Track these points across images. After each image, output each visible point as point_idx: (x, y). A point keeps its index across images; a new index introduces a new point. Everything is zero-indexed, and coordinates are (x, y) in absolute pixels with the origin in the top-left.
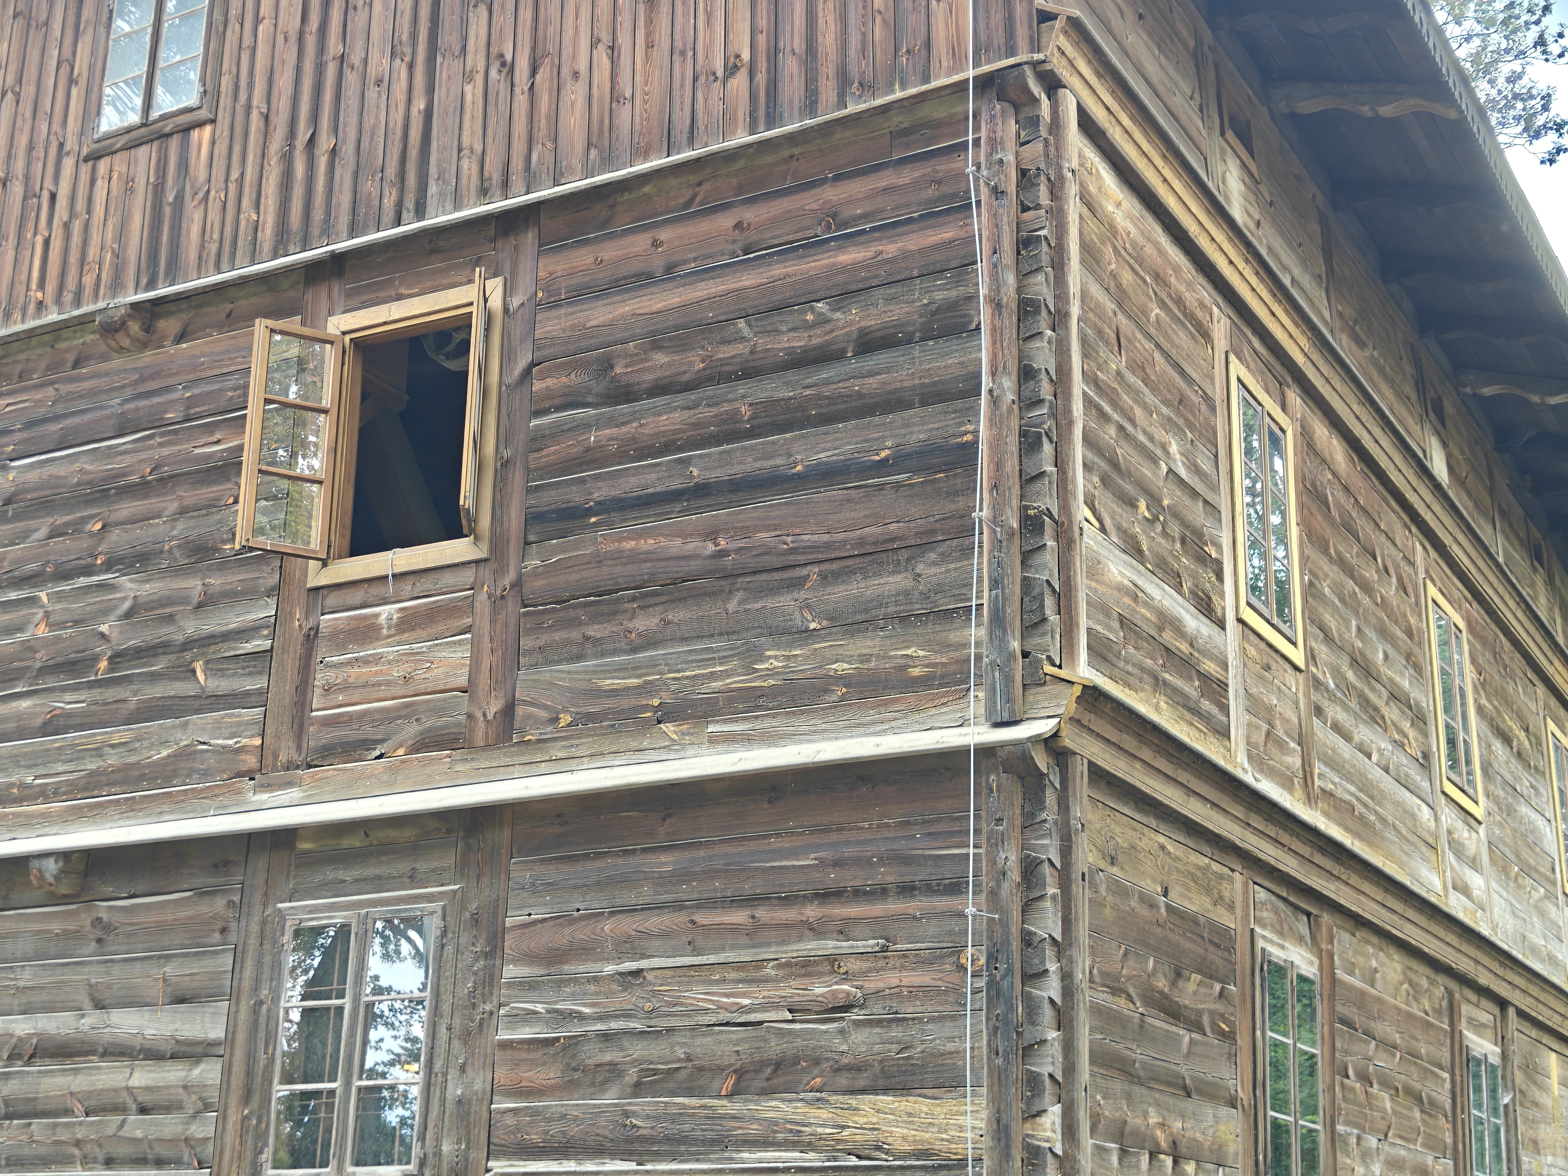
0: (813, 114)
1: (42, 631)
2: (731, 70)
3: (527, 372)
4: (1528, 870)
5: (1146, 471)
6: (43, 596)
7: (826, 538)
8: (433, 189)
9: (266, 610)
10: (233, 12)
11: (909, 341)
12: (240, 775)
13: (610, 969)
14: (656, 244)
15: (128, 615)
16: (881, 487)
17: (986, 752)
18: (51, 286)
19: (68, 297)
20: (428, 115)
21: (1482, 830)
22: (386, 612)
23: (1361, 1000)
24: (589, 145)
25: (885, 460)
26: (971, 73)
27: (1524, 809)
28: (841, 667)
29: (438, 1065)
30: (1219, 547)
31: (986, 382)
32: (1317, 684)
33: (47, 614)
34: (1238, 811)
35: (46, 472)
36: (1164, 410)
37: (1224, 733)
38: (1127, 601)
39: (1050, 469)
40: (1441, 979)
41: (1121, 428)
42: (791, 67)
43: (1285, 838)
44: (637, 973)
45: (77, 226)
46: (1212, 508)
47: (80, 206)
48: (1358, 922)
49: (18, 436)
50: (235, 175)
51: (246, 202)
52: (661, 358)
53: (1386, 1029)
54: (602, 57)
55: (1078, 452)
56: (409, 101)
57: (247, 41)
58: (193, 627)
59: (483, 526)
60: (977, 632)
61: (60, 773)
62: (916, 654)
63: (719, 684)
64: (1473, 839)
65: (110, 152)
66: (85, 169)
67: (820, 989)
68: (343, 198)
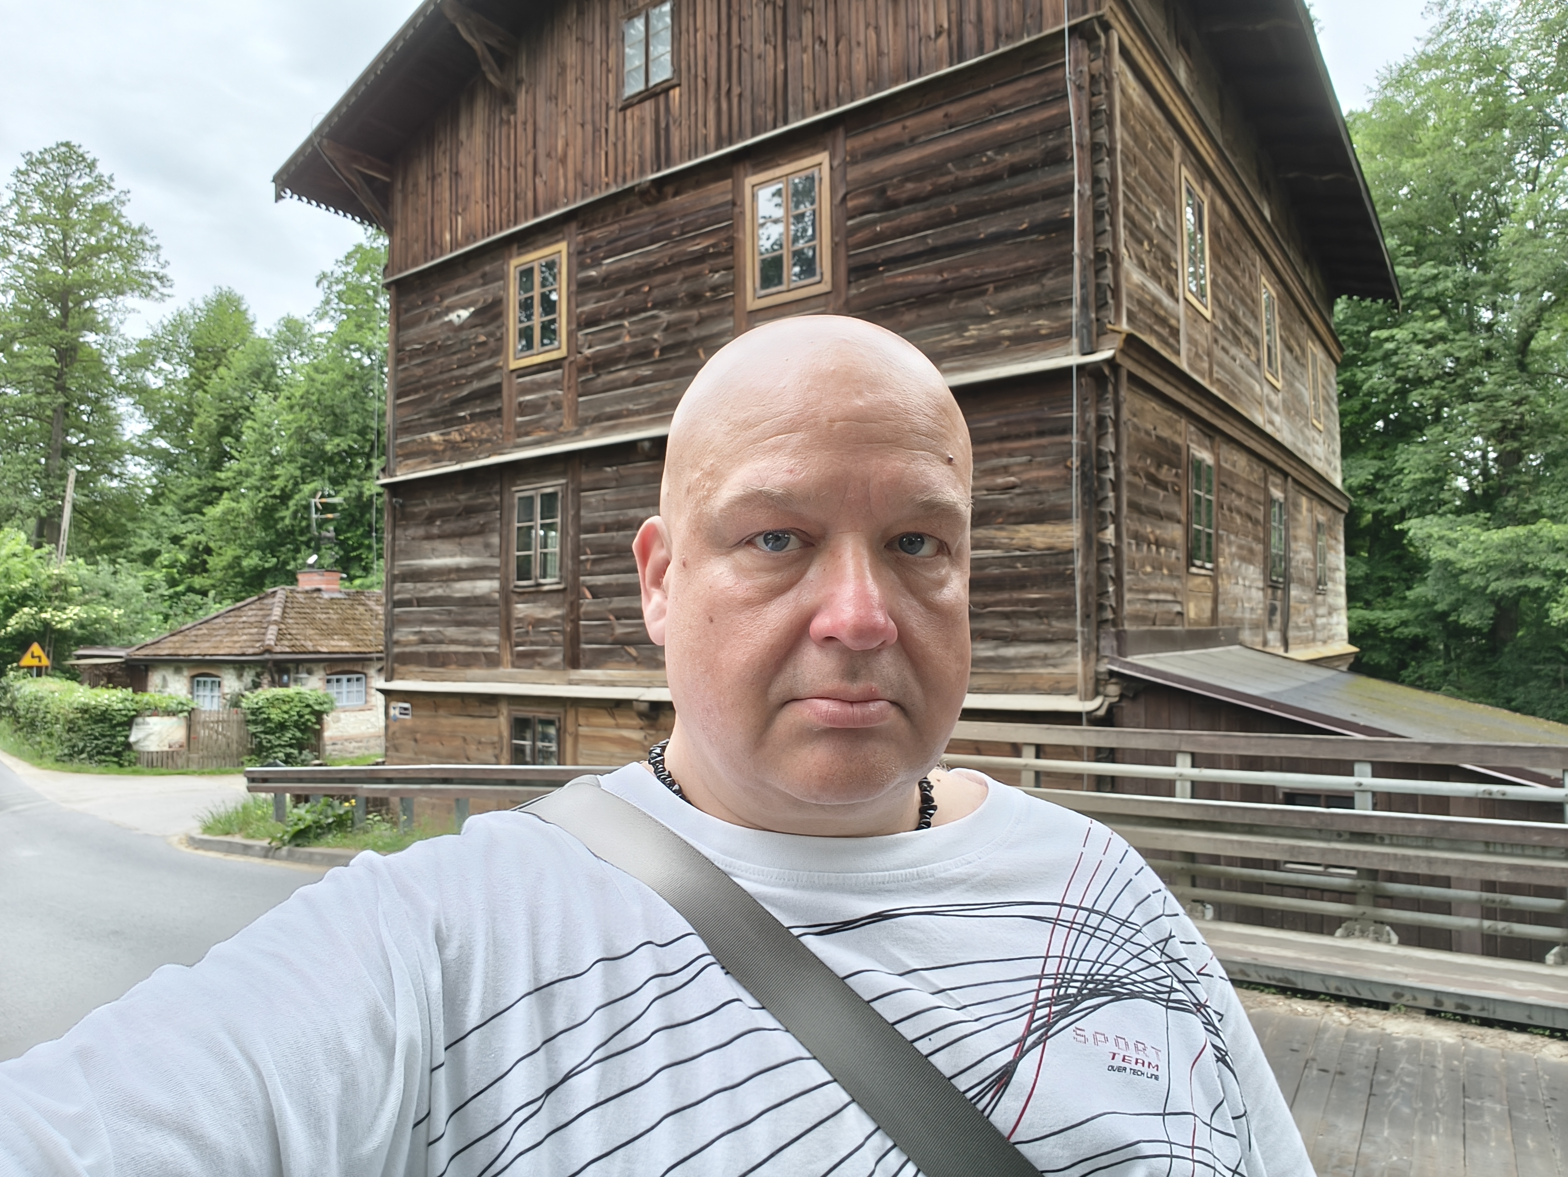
0: (982, 54)
1: (627, 339)
2: (938, 34)
3: (844, 199)
4: (1298, 413)
5: (1147, 227)
6: (626, 323)
7: (996, 270)
8: (791, 110)
9: (729, 323)
10: (684, 28)
11: (1035, 167)
14: (904, 128)
15: (666, 329)
16: (1023, 243)
17: (1081, 368)
18: (611, 174)
19: (620, 179)
20: (785, 73)
21: (1280, 395)
23: (1231, 475)
24: (868, 80)
25: (1024, 230)
26: (1066, 25)
27: (1298, 385)
28: (1006, 332)
30: (1176, 262)
31: (1077, 186)
32: (1215, 328)
33: (629, 331)
34: (1186, 390)
35: (621, 265)
36: (1154, 195)
37: (1177, 353)
38: (1140, 292)
39: (1108, 228)
40: (1262, 464)
41: (1137, 206)
42: (969, 30)
43: (1204, 402)
45: (620, 144)
46: (1174, 244)
47: (620, 133)
48: (1230, 440)
49: (605, 249)
50: (693, 111)
51: (700, 125)
52: (910, 186)
53: (1240, 487)
54: (872, 33)
55: (1121, 220)
56: (775, 66)
57: (692, 42)
58: (695, 333)
59: (828, 276)
60: (1075, 311)
61: (644, 403)
62: (1043, 323)
63: (945, 344)
64: (1276, 399)
65: (631, 105)
66: (620, 115)
67: (1000, 481)
68: (746, 118)
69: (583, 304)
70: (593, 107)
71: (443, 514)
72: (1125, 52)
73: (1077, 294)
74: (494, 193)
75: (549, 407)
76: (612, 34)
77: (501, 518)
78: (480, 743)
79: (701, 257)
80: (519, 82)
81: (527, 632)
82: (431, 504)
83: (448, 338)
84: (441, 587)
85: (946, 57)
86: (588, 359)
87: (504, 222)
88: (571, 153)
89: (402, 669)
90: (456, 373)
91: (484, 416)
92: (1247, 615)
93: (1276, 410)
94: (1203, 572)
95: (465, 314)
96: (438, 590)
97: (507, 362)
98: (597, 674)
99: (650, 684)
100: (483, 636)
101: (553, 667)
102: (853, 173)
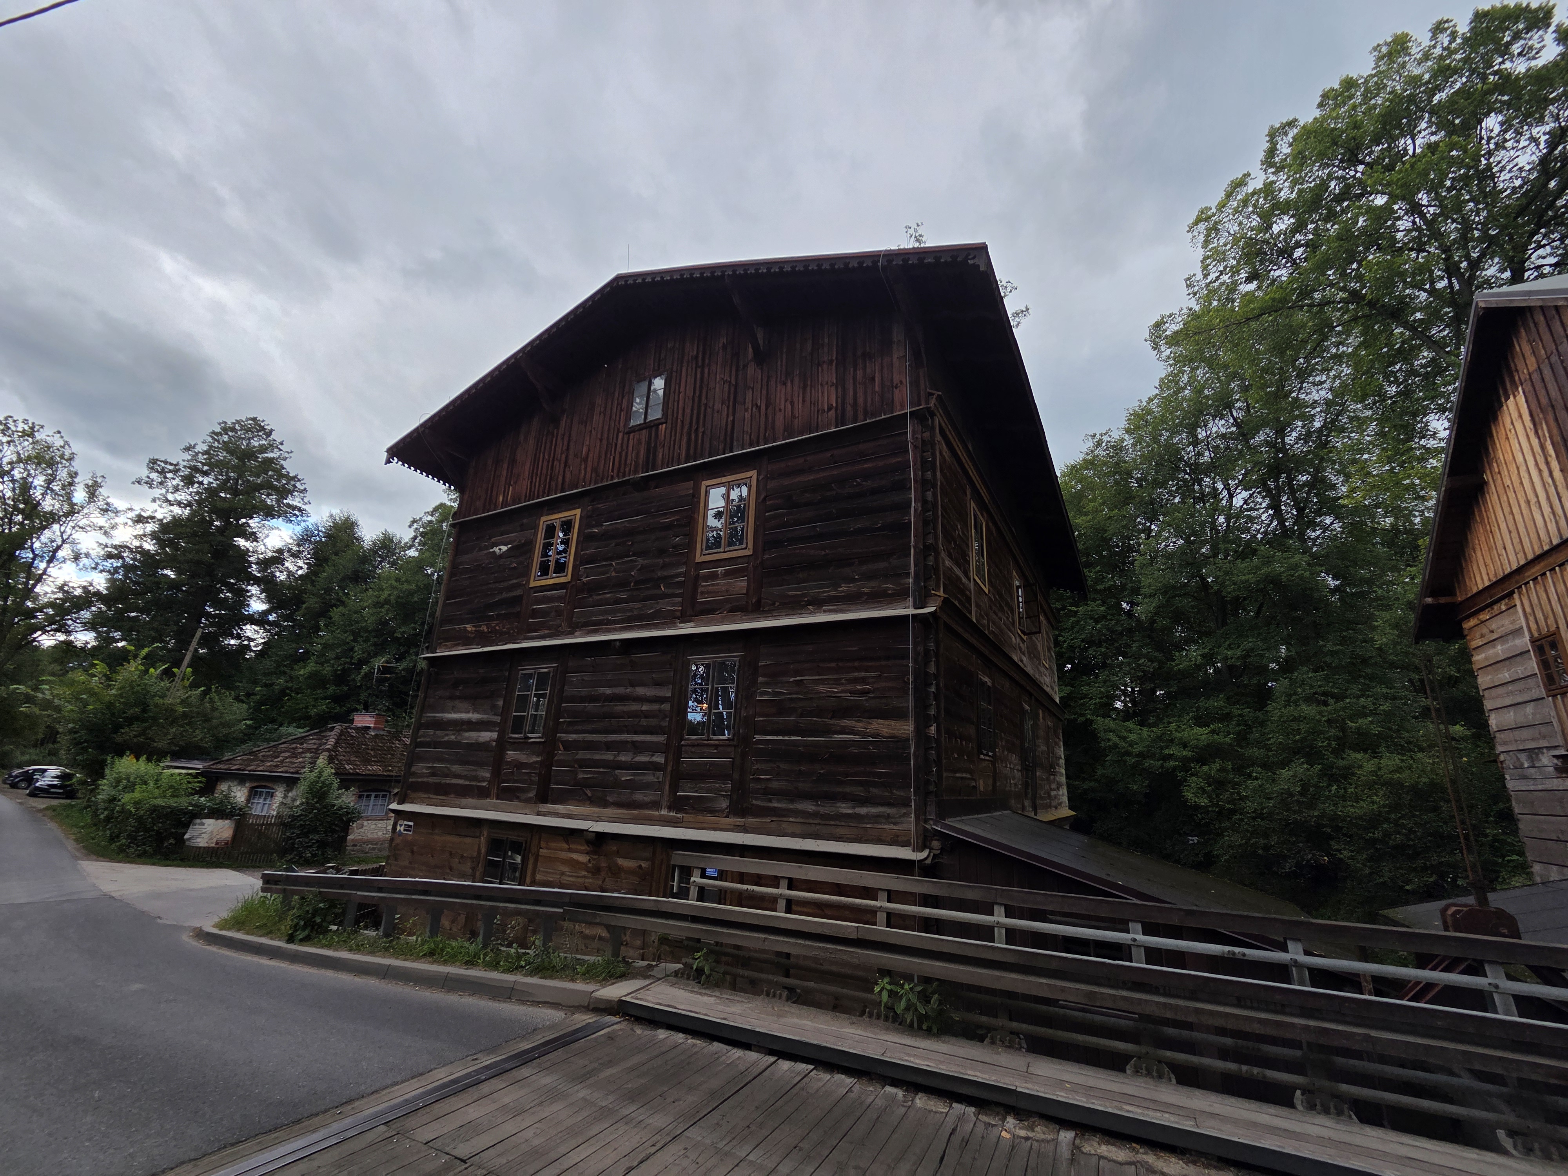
0: (855, 422)
1: (613, 574)
2: (830, 409)
3: (765, 499)
4: (1035, 656)
5: (953, 533)
6: (614, 563)
7: (860, 551)
8: (735, 443)
9: (682, 570)
10: (672, 390)
11: (886, 491)
12: (675, 618)
13: (792, 679)
14: (805, 461)
15: (640, 570)
16: (878, 535)
17: (914, 616)
18: (615, 471)
19: (621, 474)
20: (733, 421)
21: (1025, 645)
22: (720, 570)
23: (1001, 693)
24: (784, 431)
25: (879, 528)
26: (908, 411)
28: (865, 590)
29: (738, 706)
30: (969, 557)
31: (913, 504)
32: (990, 599)
33: (615, 569)
35: (615, 526)
36: (957, 515)
37: (970, 611)
38: (949, 571)
39: (932, 531)
40: (1018, 687)
41: (947, 520)
42: (849, 408)
43: (985, 643)
44: (801, 680)
45: (624, 454)
47: (625, 447)
48: (1000, 670)
49: (606, 516)
50: (673, 438)
51: (676, 447)
52: (807, 495)
53: (1006, 702)
54: (789, 405)
55: (939, 527)
56: (728, 417)
57: (676, 399)
58: (660, 573)
59: (750, 545)
60: (911, 580)
61: (619, 616)
62: (889, 587)
63: (826, 594)
64: (1024, 647)
65: (634, 431)
66: (626, 436)
67: (859, 687)
68: (707, 446)
69: (586, 549)
70: (609, 430)
71: (465, 682)
72: (942, 432)
73: (912, 570)
74: (537, 474)
75: (553, 614)
76: (626, 390)
77: (506, 688)
78: (462, 857)
79: (669, 527)
80: (563, 411)
81: (512, 773)
82: (458, 675)
83: (490, 563)
84: (453, 734)
85: (833, 421)
86: (584, 584)
87: (541, 493)
88: (591, 455)
89: (413, 795)
90: (492, 586)
91: (507, 616)
92: (1013, 789)
93: (1024, 654)
94: (987, 758)
95: (504, 548)
96: (451, 737)
97: (528, 582)
98: (560, 808)
99: (599, 819)
100: (478, 773)
101: (527, 801)
102: (771, 484)
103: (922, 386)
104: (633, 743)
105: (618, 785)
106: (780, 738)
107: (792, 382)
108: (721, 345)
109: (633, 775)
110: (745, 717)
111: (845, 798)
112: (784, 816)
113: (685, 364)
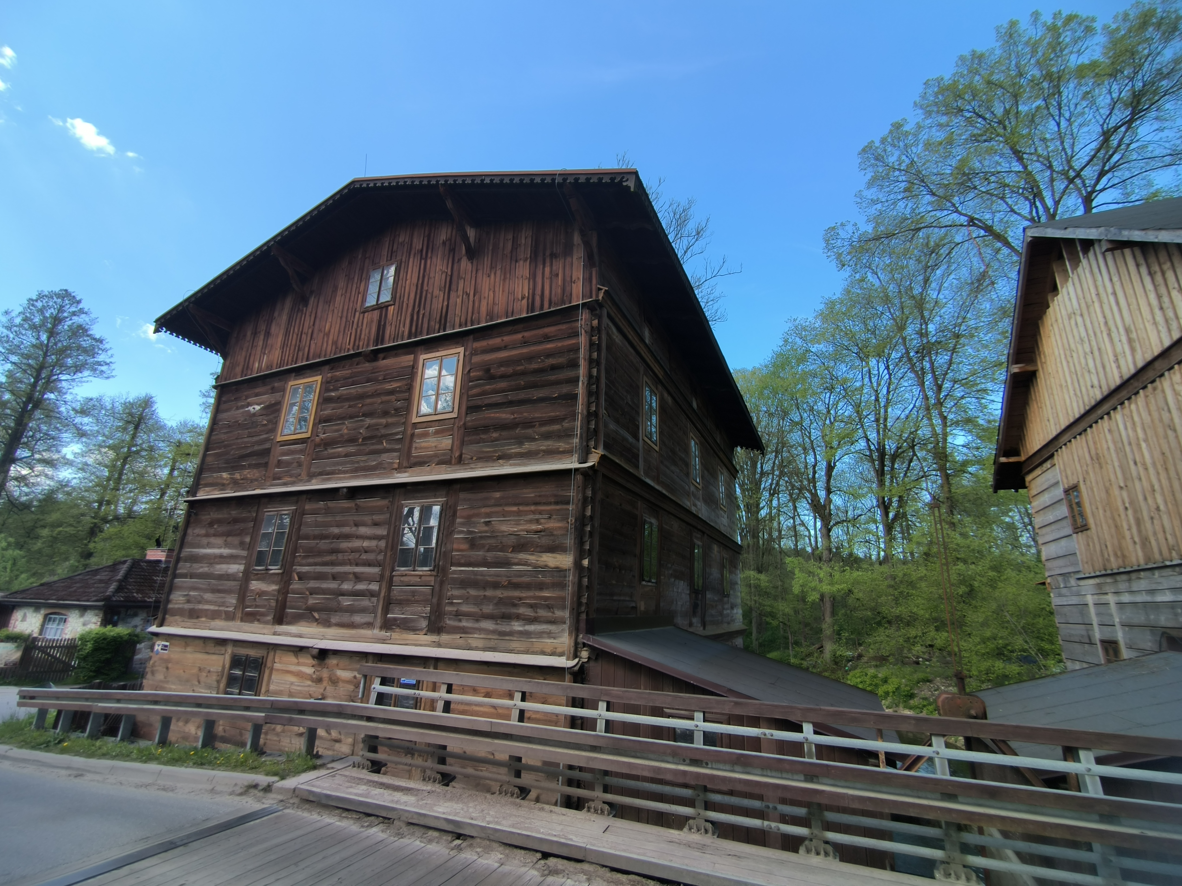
0: (542, 310)
1: (346, 431)
2: (523, 298)
3: (469, 371)
4: (711, 501)
5: (621, 403)
6: (347, 422)
7: (541, 416)
8: (448, 324)
9: (401, 429)
10: (401, 278)
11: (563, 367)
12: (394, 469)
13: (483, 520)
14: (502, 340)
15: (367, 428)
16: (555, 404)
17: (576, 470)
18: (352, 344)
19: (356, 347)
20: (448, 306)
21: (700, 491)
22: (431, 430)
23: (669, 531)
24: (487, 315)
25: (556, 397)
26: (581, 302)
27: (711, 487)
28: (543, 448)
30: (639, 422)
31: (581, 379)
32: (661, 455)
33: (347, 427)
34: (639, 486)
35: (348, 391)
36: (626, 388)
37: (637, 467)
38: (614, 434)
40: (689, 527)
42: (538, 299)
43: (650, 492)
44: (489, 522)
45: (359, 329)
46: (638, 413)
47: (360, 324)
48: (669, 513)
49: (343, 382)
50: (399, 318)
51: (401, 325)
52: (503, 369)
53: (675, 538)
54: (491, 293)
56: (443, 302)
57: (404, 284)
58: (383, 431)
60: (576, 441)
61: (348, 467)
62: (562, 445)
63: (513, 451)
64: (698, 494)
65: (368, 311)
66: (362, 315)
67: (534, 527)
68: (425, 326)
69: (325, 410)
70: (348, 309)
71: (220, 522)
72: (611, 319)
73: (578, 432)
74: (287, 345)
76: (364, 276)
77: (253, 527)
78: (209, 672)
79: (392, 392)
80: (312, 292)
81: (255, 599)
82: (214, 514)
83: (245, 420)
84: (207, 567)
85: (525, 308)
86: (322, 440)
87: (290, 361)
88: (332, 331)
89: (172, 619)
90: (246, 440)
91: (257, 466)
92: (680, 609)
94: (650, 584)
95: (258, 408)
96: (204, 569)
97: (275, 436)
98: (293, 629)
99: (323, 638)
100: (227, 600)
101: (266, 623)
102: (476, 359)
103: (594, 281)
104: (355, 574)
105: (340, 609)
106: (471, 569)
107: (495, 274)
108: (441, 241)
109: (354, 600)
110: (444, 552)
111: (518, 617)
112: (470, 633)
113: (412, 256)
